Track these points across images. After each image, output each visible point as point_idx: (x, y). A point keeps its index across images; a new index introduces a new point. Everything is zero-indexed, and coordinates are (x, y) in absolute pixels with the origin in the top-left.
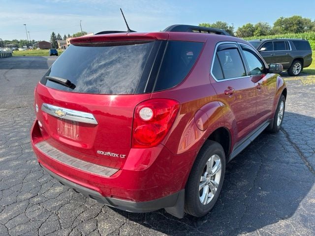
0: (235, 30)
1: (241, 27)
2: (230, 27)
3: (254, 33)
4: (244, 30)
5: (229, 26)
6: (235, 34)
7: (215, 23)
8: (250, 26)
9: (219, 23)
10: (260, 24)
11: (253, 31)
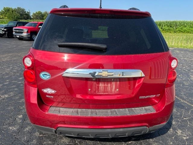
0: (31, 14)
1: (35, 13)
2: (28, 12)
3: (44, 18)
4: (37, 15)
5: (26, 11)
6: (32, 17)
7: (17, 8)
8: (40, 13)
9: (19, 8)
10: (46, 12)
11: (43, 16)
